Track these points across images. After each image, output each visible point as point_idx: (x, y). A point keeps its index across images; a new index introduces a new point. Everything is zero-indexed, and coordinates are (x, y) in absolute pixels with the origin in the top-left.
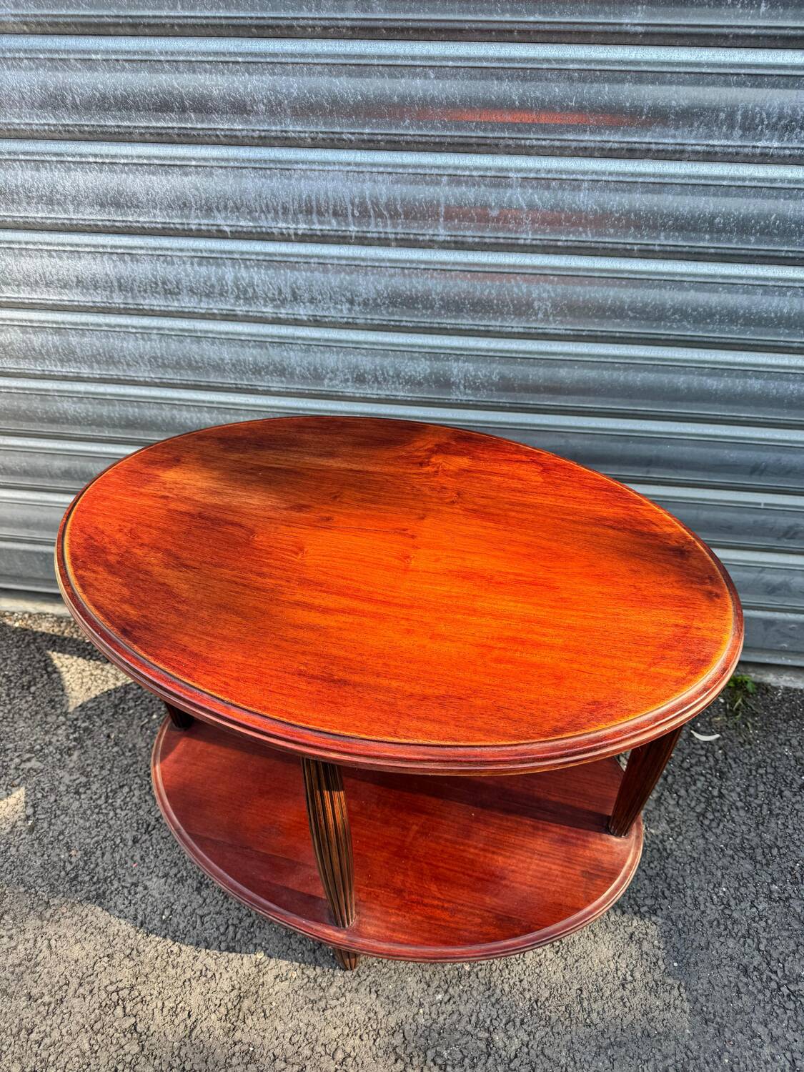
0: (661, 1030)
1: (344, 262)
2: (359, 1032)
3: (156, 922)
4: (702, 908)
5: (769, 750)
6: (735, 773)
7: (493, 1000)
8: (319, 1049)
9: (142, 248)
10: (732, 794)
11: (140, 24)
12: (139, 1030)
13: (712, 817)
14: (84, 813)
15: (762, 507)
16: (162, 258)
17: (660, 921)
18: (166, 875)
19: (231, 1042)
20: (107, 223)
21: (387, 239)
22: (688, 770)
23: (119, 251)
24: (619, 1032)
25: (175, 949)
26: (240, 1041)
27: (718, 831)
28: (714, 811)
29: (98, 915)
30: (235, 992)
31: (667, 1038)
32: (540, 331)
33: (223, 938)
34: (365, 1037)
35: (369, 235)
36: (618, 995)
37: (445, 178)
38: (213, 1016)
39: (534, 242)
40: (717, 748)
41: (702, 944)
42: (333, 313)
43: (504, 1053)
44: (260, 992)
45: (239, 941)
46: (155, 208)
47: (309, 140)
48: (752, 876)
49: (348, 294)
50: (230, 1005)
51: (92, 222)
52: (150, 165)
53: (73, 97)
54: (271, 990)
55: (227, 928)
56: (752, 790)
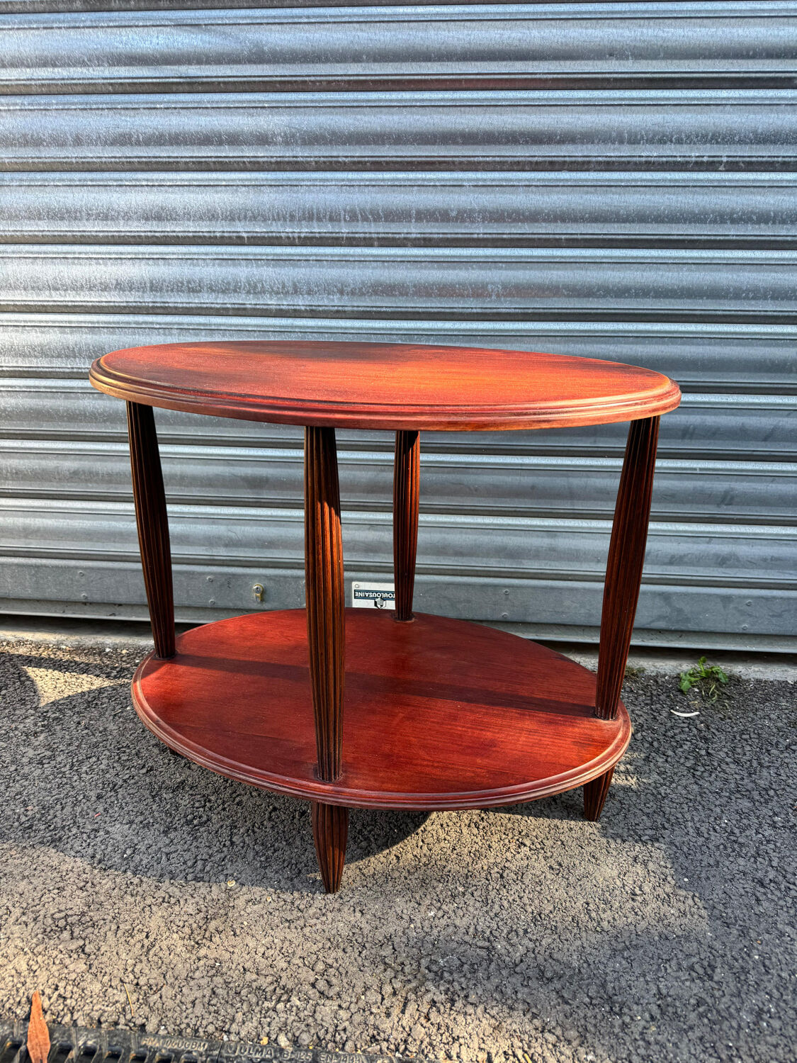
0: (680, 934)
1: (337, 259)
2: (342, 946)
3: (116, 859)
4: (706, 835)
5: (750, 722)
6: (719, 738)
7: (492, 914)
8: (296, 961)
9: (173, 254)
10: (721, 753)
11: (196, 83)
12: (87, 950)
13: (703, 769)
14: (46, 777)
15: (698, 472)
16: (189, 262)
17: (664, 847)
18: (131, 822)
19: (194, 957)
20: (149, 234)
21: (371, 239)
22: (672, 737)
23: (155, 256)
24: (633, 936)
25: (136, 881)
26: (206, 957)
27: (711, 779)
28: (703, 765)
29: (52, 856)
30: (202, 915)
31: (687, 938)
32: (495, 311)
33: (191, 870)
34: (349, 949)
35: (357, 235)
36: (628, 905)
37: (416, 188)
38: (175, 936)
39: (485, 236)
40: (698, 722)
41: (712, 863)
42: (326, 303)
43: (507, 959)
44: (230, 914)
45: (208, 872)
46: (189, 220)
47: (314, 164)
48: (752, 811)
49: (339, 285)
50: (195, 926)
51: (136, 234)
52: (190, 186)
53: (138, 136)
54: (242, 913)
55: (196, 862)
56: (739, 750)
